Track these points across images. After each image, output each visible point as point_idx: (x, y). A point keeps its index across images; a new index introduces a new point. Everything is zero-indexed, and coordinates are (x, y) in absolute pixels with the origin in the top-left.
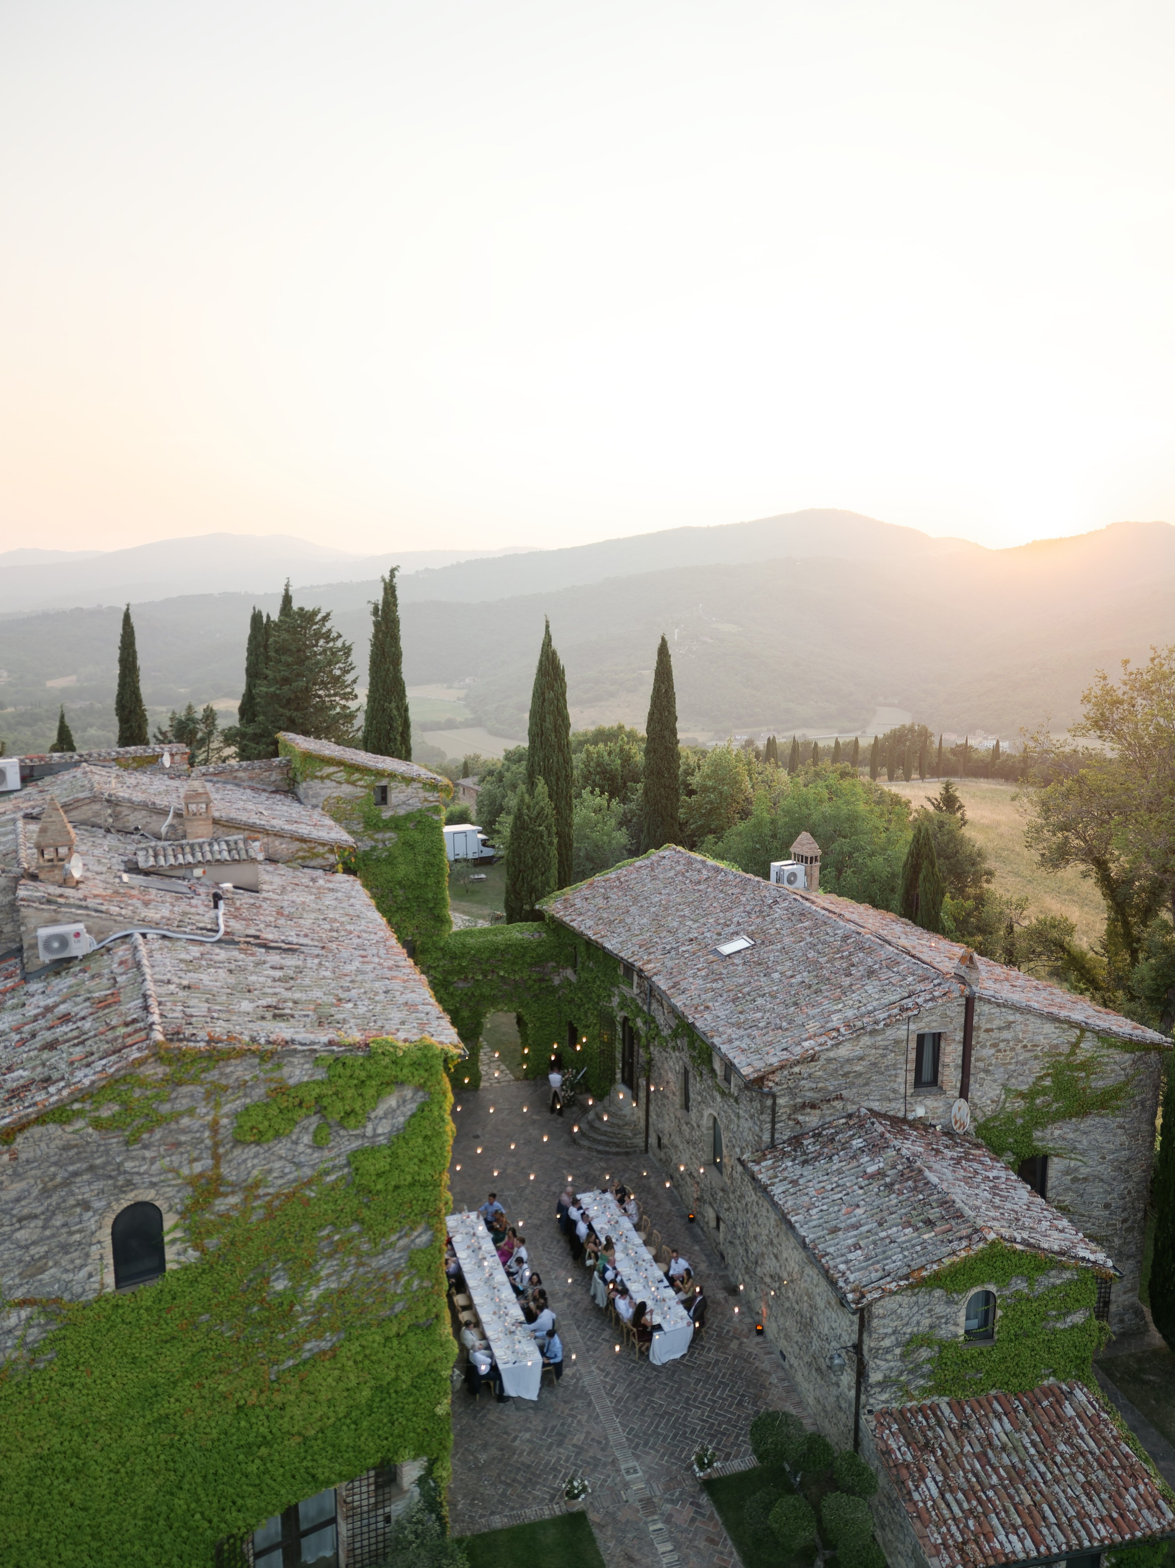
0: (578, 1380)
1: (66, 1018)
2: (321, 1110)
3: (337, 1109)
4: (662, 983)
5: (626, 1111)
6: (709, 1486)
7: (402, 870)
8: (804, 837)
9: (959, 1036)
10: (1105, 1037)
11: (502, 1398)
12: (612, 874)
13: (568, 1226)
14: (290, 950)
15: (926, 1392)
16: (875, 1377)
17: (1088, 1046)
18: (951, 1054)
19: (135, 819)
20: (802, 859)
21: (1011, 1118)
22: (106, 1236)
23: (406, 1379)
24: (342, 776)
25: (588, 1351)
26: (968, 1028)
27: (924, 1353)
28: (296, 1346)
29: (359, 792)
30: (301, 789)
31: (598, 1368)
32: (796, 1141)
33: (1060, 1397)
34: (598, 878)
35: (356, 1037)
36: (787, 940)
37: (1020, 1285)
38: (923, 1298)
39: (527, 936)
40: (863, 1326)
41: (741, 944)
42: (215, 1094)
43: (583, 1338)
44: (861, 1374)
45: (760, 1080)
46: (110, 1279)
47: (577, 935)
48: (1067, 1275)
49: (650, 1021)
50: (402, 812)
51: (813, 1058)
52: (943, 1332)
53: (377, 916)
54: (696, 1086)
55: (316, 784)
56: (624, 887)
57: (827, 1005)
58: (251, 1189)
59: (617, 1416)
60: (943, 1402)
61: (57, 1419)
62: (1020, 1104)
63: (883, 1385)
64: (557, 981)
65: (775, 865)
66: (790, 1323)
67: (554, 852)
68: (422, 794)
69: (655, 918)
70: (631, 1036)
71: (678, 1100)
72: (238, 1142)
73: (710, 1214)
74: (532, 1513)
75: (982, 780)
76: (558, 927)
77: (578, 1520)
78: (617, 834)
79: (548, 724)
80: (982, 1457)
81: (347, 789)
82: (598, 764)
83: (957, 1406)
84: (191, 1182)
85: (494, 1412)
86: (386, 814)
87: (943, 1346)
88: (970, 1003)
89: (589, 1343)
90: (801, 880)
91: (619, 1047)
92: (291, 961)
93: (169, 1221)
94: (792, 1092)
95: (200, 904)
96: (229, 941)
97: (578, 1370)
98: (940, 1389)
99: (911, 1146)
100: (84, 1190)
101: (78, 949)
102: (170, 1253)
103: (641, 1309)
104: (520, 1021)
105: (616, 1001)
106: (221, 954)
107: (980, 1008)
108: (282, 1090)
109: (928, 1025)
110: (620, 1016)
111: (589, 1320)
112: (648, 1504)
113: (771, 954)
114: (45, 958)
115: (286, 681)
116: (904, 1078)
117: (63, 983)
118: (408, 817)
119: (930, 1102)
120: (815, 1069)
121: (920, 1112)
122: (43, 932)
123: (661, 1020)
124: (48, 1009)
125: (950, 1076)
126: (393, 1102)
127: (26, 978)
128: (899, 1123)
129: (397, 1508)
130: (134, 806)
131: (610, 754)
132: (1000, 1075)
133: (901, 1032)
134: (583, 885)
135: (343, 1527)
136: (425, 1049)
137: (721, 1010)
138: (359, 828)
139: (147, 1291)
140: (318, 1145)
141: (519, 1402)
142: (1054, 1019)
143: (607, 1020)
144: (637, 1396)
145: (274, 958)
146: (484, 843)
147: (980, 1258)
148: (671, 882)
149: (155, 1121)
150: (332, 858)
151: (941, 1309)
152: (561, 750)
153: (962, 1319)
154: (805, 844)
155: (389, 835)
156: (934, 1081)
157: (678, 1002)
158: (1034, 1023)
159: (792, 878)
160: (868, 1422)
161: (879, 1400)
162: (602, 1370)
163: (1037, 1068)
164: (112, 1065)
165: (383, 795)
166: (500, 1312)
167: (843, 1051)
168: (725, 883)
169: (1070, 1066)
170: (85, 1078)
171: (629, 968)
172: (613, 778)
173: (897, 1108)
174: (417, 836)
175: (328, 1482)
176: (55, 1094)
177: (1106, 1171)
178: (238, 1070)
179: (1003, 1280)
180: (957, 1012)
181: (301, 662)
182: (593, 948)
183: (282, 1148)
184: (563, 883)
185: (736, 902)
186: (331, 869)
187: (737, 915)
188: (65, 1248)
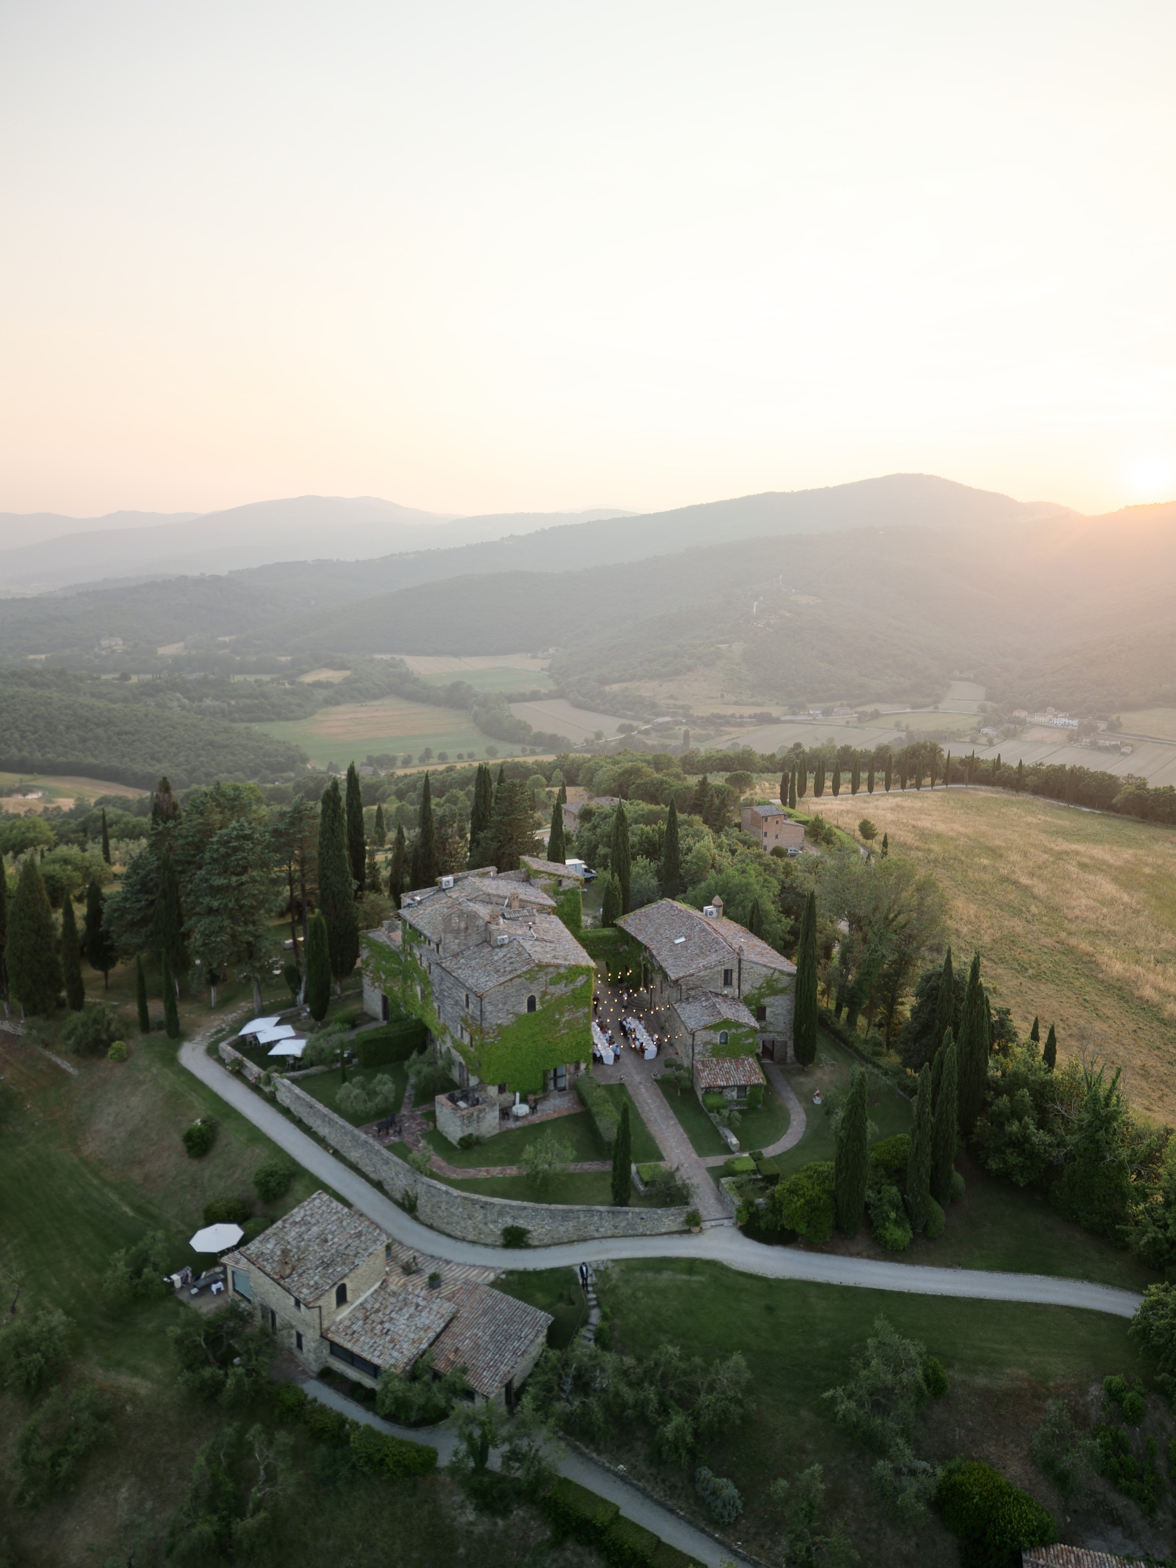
0: (624, 1059)
1: (511, 958)
2: (567, 979)
3: (570, 979)
4: (654, 952)
5: (645, 996)
6: (656, 1080)
7: (566, 909)
8: (717, 898)
9: (737, 970)
10: (781, 972)
11: (603, 1063)
12: (643, 910)
13: (623, 1028)
14: (551, 942)
15: (710, 1056)
16: (696, 1051)
17: (776, 974)
18: (735, 975)
19: (494, 899)
20: (716, 906)
21: (754, 995)
22: (526, 1002)
23: (583, 1043)
24: (547, 877)
25: (627, 1053)
26: (740, 968)
27: (709, 1046)
28: (560, 1030)
29: (552, 882)
30: (532, 881)
31: (630, 1057)
32: (687, 999)
33: (744, 1060)
34: (637, 911)
35: (574, 963)
36: (696, 939)
37: (734, 1031)
38: (708, 1031)
39: (610, 933)
40: (693, 1039)
41: (682, 940)
42: (546, 974)
44: (693, 1049)
45: (677, 981)
46: (526, 1010)
47: (628, 934)
48: (747, 1029)
49: (652, 965)
50: (566, 889)
51: (692, 975)
52: (714, 1041)
53: (566, 930)
54: (664, 985)
55: (538, 880)
56: (647, 916)
57: (700, 960)
58: (552, 995)
59: (634, 1067)
60: (714, 1060)
61: (517, 1038)
62: (756, 991)
63: (699, 1053)
64: (621, 950)
65: (705, 908)
66: (683, 1048)
67: (621, 901)
68: (574, 882)
69: (656, 929)
70: (646, 970)
71: (659, 990)
72: (551, 984)
73: (667, 1024)
74: (611, 1083)
75: (983, 787)
76: (622, 930)
77: (622, 1085)
78: (652, 881)
79: (620, 841)
80: (720, 1069)
81: (548, 881)
82: (647, 837)
83: (717, 1061)
84: (542, 992)
85: (601, 1066)
86: (561, 890)
87: (714, 1044)
88: (740, 961)
89: (627, 1051)
90: (715, 914)
91: (642, 974)
92: (553, 945)
93: (537, 1000)
94: (686, 985)
95: (526, 929)
96: (537, 940)
97: (624, 1057)
98: (714, 1056)
99: (719, 1000)
100: (523, 991)
101: (506, 941)
102: (537, 1007)
103: (642, 1044)
104: (607, 964)
105: (641, 958)
106: (537, 943)
107: (742, 962)
108: (559, 974)
109: (727, 966)
110: (643, 963)
112: (640, 1083)
113: (690, 944)
114: (499, 944)
115: (505, 814)
116: (721, 982)
117: (505, 950)
118: (569, 890)
119: (729, 989)
120: (693, 978)
121: (726, 992)
122: (499, 937)
123: (655, 964)
124: (505, 956)
125: (735, 982)
126: (581, 978)
127: (493, 948)
128: (717, 995)
129: (580, 1074)
130: (494, 896)
131: (653, 831)
132: (750, 982)
133: (719, 968)
134: (631, 914)
135: (568, 1077)
136: (589, 967)
137: (670, 961)
138: (552, 894)
139: (533, 1013)
140: (566, 986)
141: (608, 1065)
142: (765, 966)
143: (639, 964)
144: (640, 1064)
145: (548, 944)
146: (586, 870)
147: (722, 1022)
148: (663, 915)
149: (536, 979)
150: (550, 910)
151: (713, 1035)
152: (625, 851)
153: (719, 1038)
154: (717, 900)
155: (562, 897)
156: (731, 984)
157: (658, 958)
158: (760, 967)
159: (711, 913)
160: (694, 1062)
161: (697, 1057)
163: (761, 981)
164: (528, 967)
165: (560, 883)
166: (602, 1044)
167: (702, 973)
168: (682, 916)
169: (771, 980)
170: (524, 969)
171: (646, 948)
172: (654, 845)
173: (718, 991)
174: (571, 897)
175: (566, 1063)
176: (519, 972)
177: (785, 1013)
178: (551, 969)
179: (729, 1030)
180: (736, 962)
181: (511, 804)
182: (634, 939)
183: (558, 986)
184: (625, 912)
185: (685, 924)
186: (549, 914)
187: (684, 930)
188: (519, 1003)
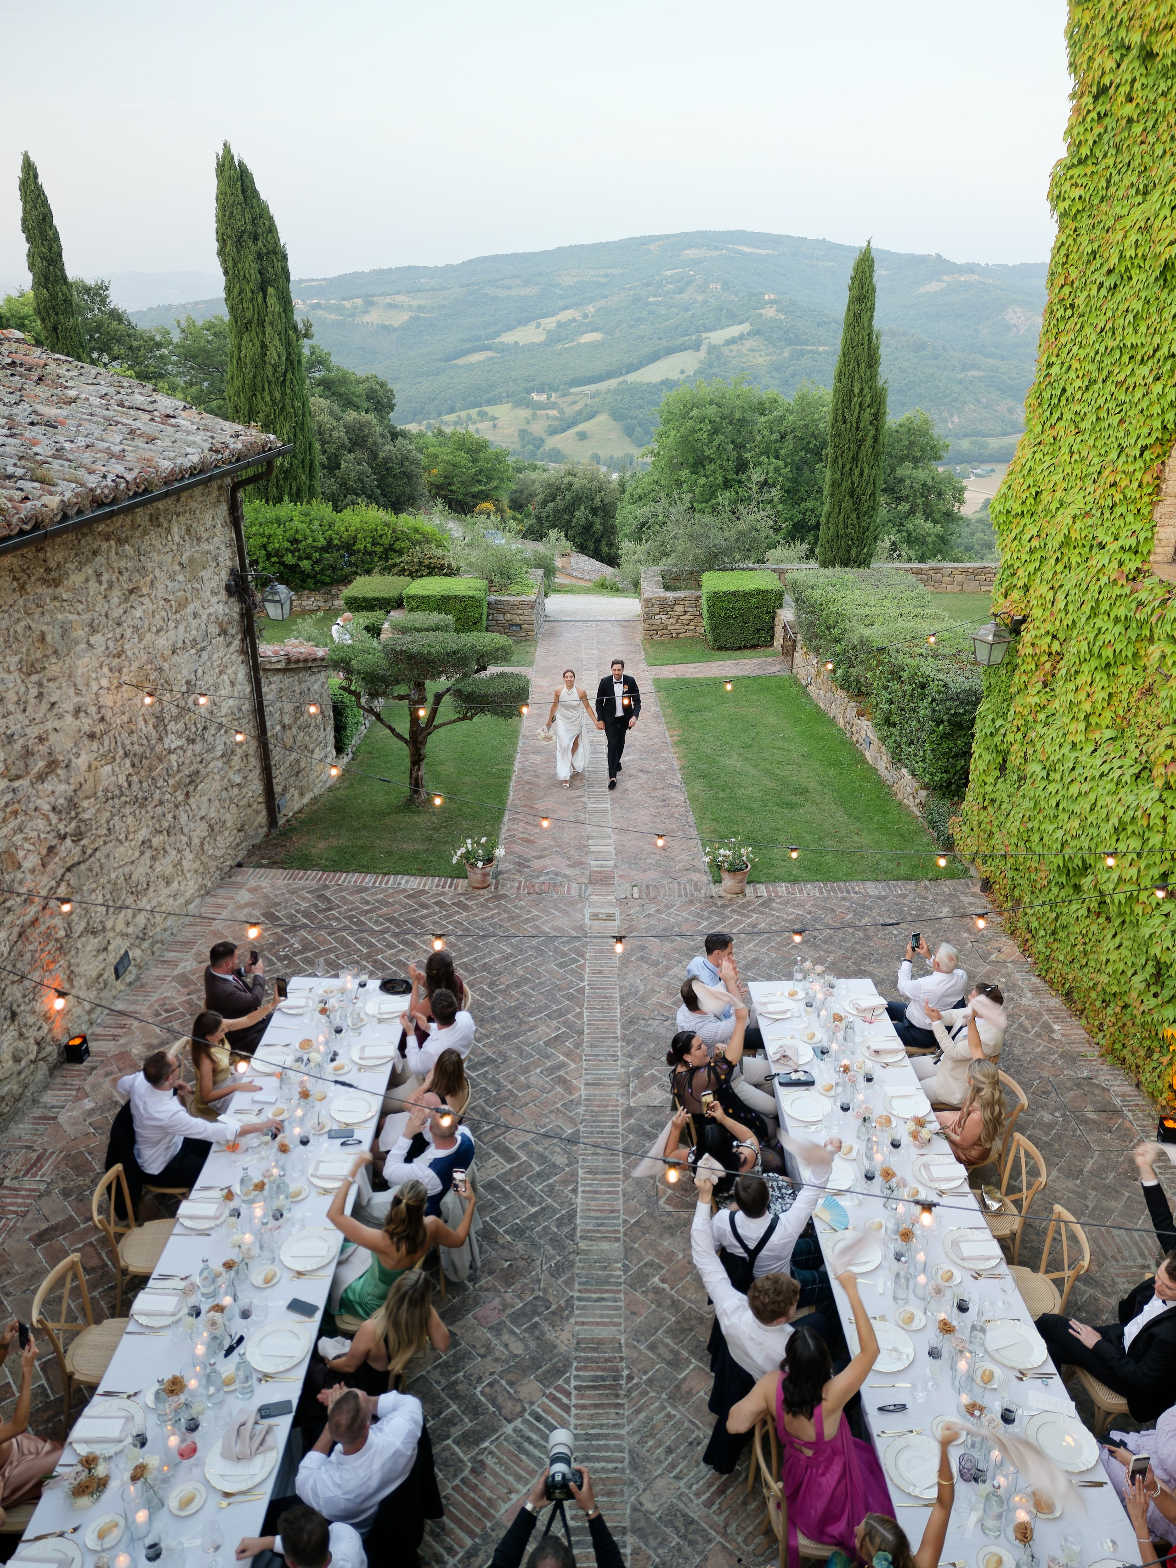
0: (638, 1073)
25: (573, 1140)
31: (569, 1087)
43: (572, 1179)
59: (581, 991)
89: (560, 1160)
97: (627, 1095)
111: (518, 1232)
144: (512, 1013)
162: (562, 1081)
